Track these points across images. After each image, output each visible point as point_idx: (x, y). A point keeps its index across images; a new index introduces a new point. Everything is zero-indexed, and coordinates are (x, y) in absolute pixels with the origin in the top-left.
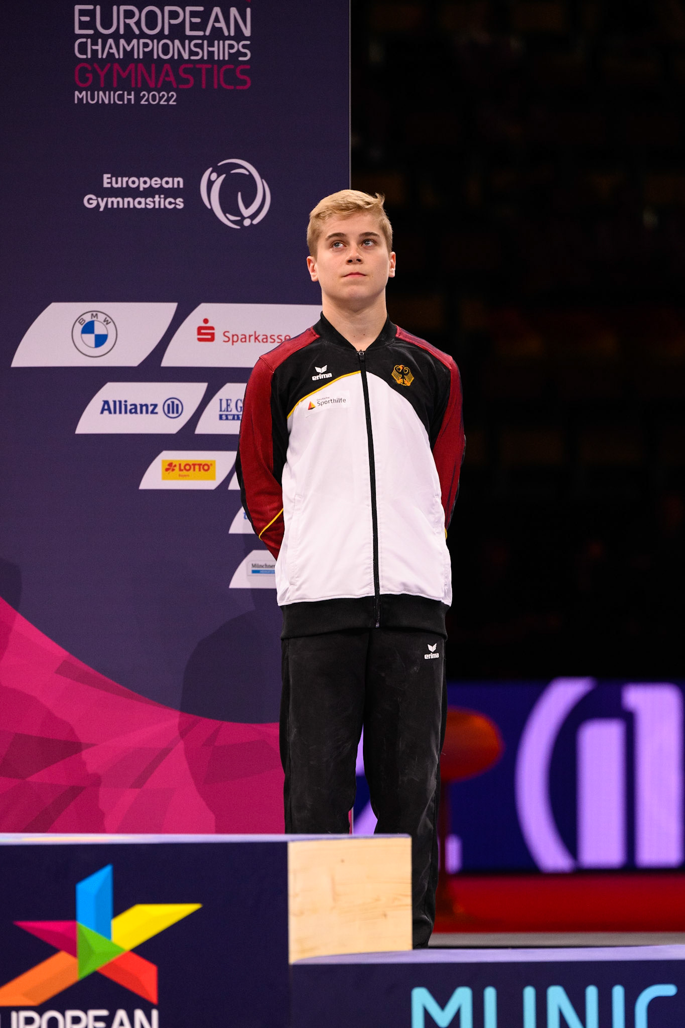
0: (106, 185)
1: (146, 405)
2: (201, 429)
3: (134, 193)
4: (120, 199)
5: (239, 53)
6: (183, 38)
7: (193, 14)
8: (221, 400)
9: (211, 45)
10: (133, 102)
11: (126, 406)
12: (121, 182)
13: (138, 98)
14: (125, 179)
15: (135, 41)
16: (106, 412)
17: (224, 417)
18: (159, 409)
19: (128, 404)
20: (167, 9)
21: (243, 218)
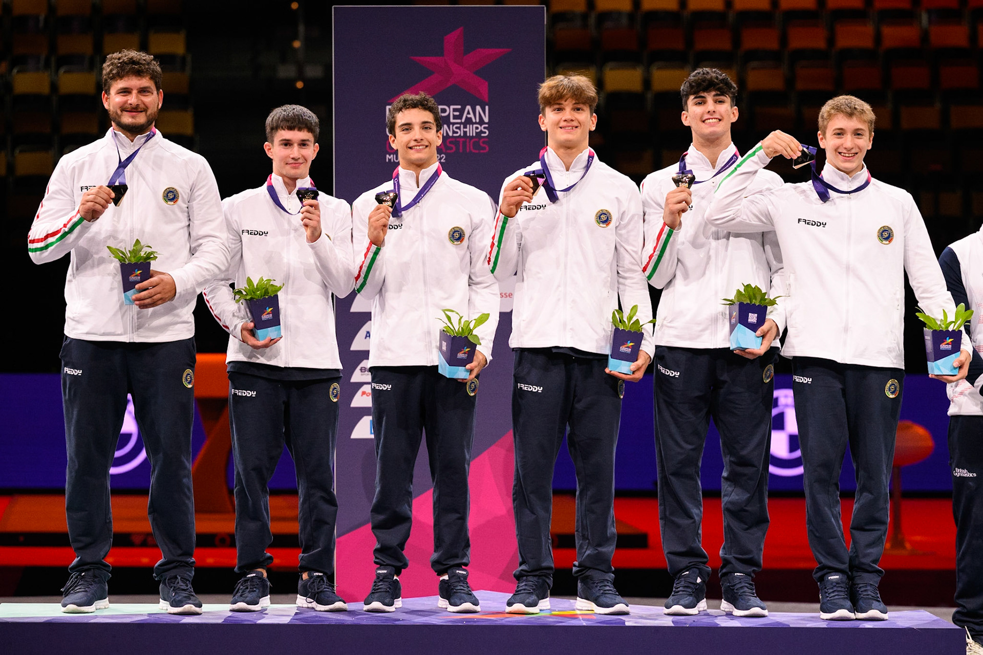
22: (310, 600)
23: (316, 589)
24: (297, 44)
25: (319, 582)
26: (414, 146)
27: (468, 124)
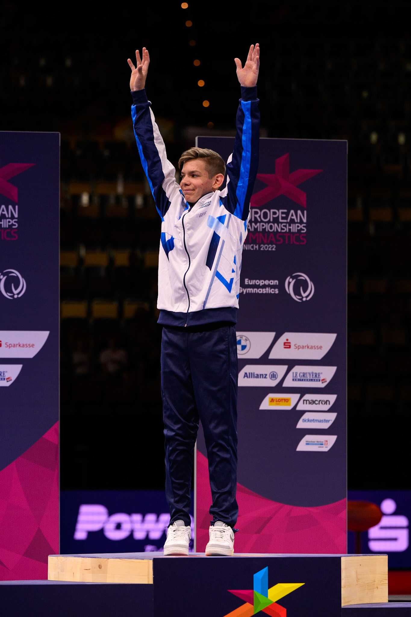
0: (246, 283)
1: (262, 375)
2: (285, 384)
3: (258, 287)
4: (252, 289)
5: (301, 229)
6: (278, 223)
7: (282, 213)
8: (293, 373)
9: (290, 225)
10: (257, 249)
11: (254, 375)
12: (252, 282)
13: (260, 248)
14: (254, 281)
15: (258, 224)
16: (246, 378)
17: (294, 380)
18: (268, 376)
19: (255, 374)
20: (272, 211)
21: (303, 297)
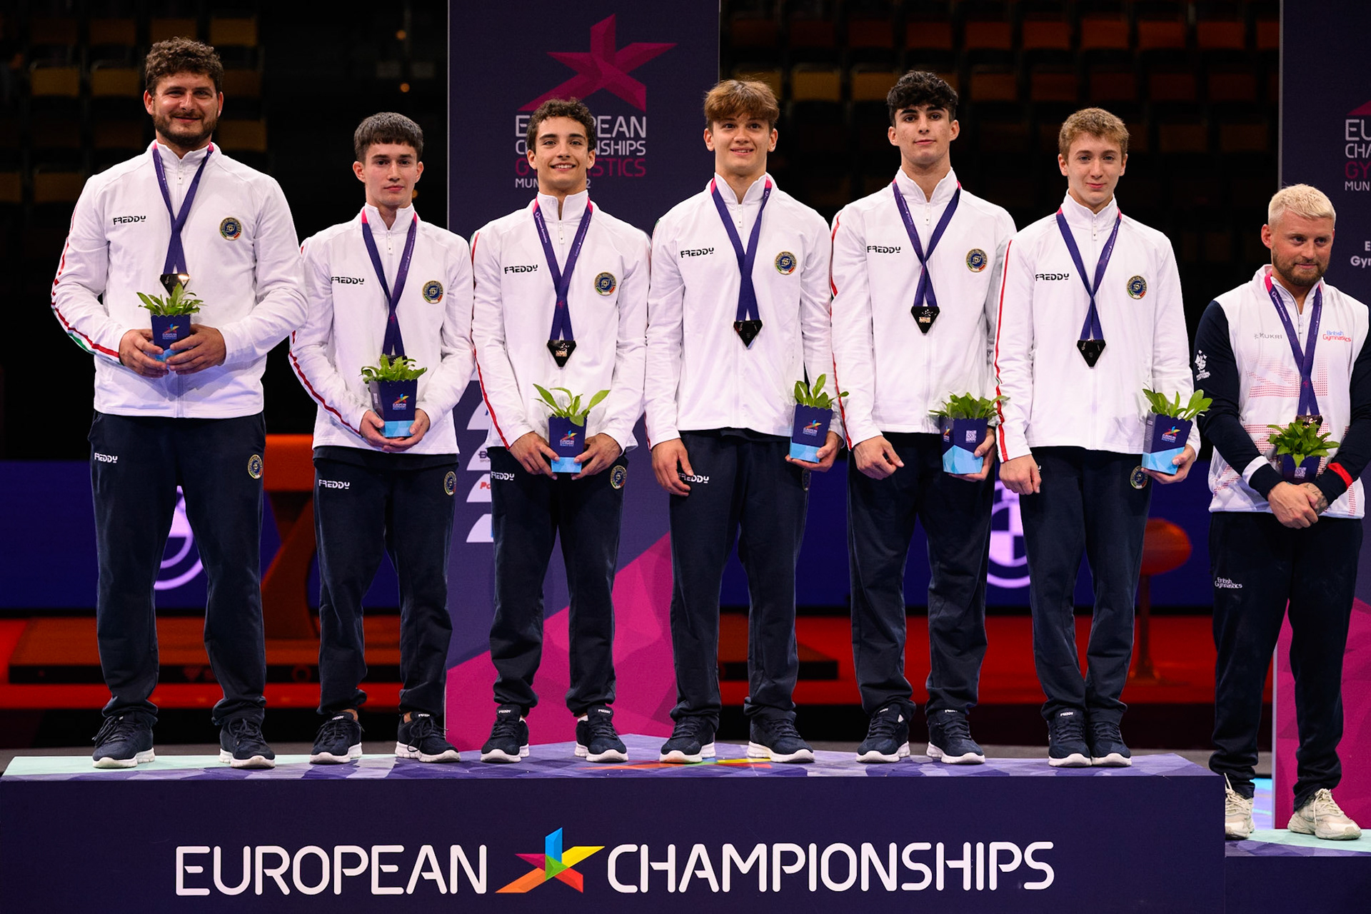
22: (412, 748)
23: (421, 735)
24: (401, 35)
25: (425, 725)
26: (558, 165)
27: (620, 140)
